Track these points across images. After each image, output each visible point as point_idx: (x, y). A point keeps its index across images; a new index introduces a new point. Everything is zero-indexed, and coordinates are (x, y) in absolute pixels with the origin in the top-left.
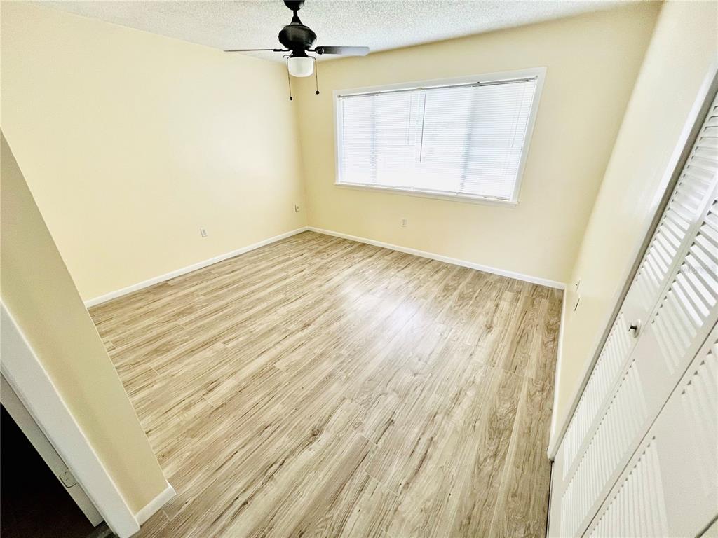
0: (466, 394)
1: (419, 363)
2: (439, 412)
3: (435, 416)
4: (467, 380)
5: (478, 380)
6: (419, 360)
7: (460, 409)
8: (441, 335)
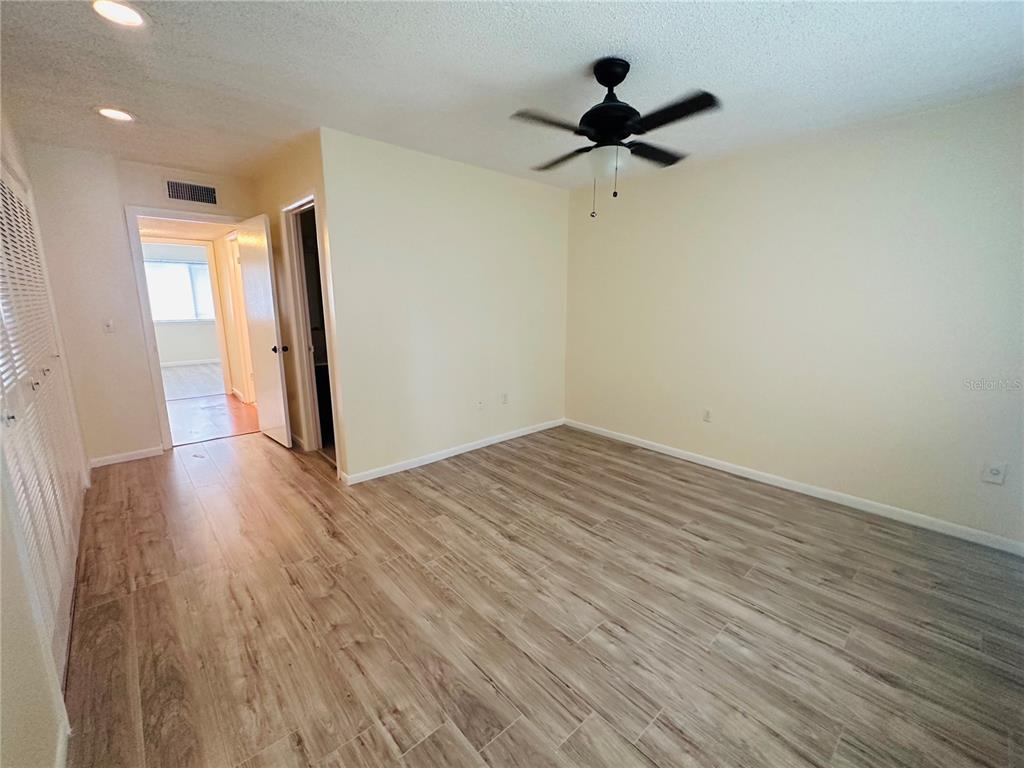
0: (245, 676)
1: (351, 641)
2: (259, 630)
3: (259, 622)
4: (263, 694)
5: (245, 712)
6: (358, 643)
7: (237, 654)
8: (396, 711)
